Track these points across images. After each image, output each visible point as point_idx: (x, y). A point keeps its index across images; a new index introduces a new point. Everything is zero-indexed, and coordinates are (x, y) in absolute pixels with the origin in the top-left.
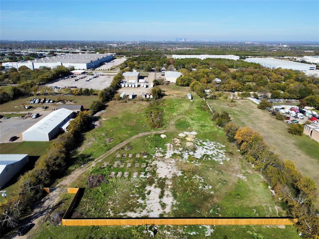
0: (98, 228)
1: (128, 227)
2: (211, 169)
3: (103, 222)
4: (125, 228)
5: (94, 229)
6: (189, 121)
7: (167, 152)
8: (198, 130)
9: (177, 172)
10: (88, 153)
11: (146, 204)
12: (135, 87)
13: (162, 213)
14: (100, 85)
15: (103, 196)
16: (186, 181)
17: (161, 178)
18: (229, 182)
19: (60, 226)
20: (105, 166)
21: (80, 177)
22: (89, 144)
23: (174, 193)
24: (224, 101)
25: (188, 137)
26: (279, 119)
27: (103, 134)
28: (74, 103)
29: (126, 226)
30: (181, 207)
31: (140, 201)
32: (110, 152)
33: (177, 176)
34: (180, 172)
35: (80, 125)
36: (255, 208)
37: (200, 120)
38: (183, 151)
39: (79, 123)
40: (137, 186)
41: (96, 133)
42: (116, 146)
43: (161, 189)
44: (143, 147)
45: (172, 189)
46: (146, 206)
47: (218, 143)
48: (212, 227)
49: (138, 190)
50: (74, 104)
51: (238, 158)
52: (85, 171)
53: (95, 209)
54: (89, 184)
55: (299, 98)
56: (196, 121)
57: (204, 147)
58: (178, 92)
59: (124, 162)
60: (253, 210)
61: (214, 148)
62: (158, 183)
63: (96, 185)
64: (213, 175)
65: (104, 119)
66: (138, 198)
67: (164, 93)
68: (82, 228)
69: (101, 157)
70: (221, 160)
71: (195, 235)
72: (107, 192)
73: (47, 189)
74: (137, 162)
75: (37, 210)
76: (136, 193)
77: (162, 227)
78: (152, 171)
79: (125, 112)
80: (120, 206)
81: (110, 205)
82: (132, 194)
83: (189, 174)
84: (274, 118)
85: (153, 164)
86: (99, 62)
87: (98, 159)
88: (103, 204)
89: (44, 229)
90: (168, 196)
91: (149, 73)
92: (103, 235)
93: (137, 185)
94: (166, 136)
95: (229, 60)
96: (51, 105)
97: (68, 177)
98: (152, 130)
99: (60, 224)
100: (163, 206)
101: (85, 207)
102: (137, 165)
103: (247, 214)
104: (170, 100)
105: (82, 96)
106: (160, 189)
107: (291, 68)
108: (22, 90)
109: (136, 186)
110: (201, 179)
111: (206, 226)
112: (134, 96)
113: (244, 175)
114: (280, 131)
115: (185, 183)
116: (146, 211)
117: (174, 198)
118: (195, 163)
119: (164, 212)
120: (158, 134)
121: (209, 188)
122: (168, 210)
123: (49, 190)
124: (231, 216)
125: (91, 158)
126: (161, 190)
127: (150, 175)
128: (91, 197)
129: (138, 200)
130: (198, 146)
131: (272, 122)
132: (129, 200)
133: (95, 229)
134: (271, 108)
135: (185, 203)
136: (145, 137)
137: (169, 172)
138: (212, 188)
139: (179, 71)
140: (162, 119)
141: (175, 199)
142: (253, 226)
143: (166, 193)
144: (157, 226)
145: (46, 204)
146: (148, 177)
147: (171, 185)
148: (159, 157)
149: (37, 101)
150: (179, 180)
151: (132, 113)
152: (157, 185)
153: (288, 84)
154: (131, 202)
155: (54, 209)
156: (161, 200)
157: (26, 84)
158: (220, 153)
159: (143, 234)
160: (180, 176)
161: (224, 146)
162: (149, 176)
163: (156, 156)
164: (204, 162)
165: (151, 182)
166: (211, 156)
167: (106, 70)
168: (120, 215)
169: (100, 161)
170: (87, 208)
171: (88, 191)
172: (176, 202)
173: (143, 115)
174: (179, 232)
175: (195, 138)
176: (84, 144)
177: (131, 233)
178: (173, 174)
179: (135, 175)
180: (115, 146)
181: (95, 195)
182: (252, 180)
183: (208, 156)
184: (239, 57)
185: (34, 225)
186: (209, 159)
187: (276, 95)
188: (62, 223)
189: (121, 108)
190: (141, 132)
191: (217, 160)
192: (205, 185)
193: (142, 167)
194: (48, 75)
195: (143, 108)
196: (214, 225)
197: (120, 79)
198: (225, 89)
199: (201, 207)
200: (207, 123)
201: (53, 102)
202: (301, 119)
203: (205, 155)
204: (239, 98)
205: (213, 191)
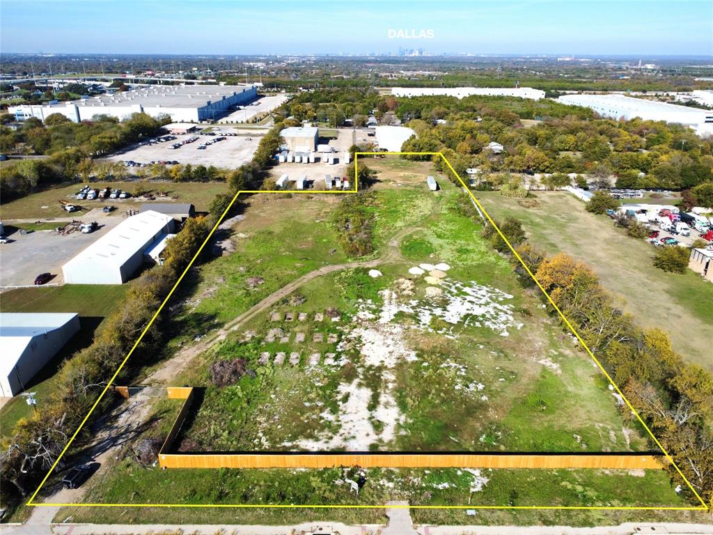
0: (237, 474)
1: (301, 471)
2: (481, 347)
3: (247, 460)
4: (295, 473)
5: (229, 475)
6: (431, 241)
7: (383, 308)
8: (451, 259)
9: (408, 352)
10: (210, 310)
11: (340, 423)
12: (308, 162)
13: (375, 442)
14: (230, 158)
15: (245, 405)
16: (426, 374)
17: (371, 366)
18: (522, 376)
19: (154, 468)
20: (247, 339)
21: (194, 363)
22: (211, 290)
23: (402, 399)
24: (510, 195)
25: (429, 276)
26: (635, 237)
27: (241, 269)
28: (174, 198)
29: (297, 470)
30: (417, 429)
31: (327, 415)
32: (258, 309)
33: (406, 363)
34: (413, 353)
35: (189, 248)
36: (580, 432)
37: (456, 236)
38: (418, 306)
39: (187, 245)
40: (320, 384)
41: (225, 265)
42: (270, 296)
43: (373, 390)
44: (330, 297)
45: (395, 390)
46: (340, 426)
47: (497, 290)
48: (485, 472)
49: (321, 393)
50: (174, 200)
51: (543, 323)
52: (205, 350)
53: (229, 433)
54: (213, 379)
55: (679, 187)
56: (448, 240)
57: (466, 299)
58: (406, 174)
59: (288, 331)
60: (575, 436)
61: (489, 300)
62: (366, 378)
63: (229, 380)
64: (485, 360)
65: (241, 235)
66: (322, 410)
67: (374, 175)
68: (203, 473)
69: (239, 319)
70: (505, 327)
71: (447, 490)
72: (255, 396)
73: (124, 389)
74: (317, 332)
75: (103, 435)
76: (318, 398)
77: (375, 472)
78: (352, 351)
79: (288, 220)
80: (284, 426)
81: (260, 423)
82: (310, 400)
83: (433, 357)
84: (623, 234)
85: (354, 335)
86: (226, 105)
87: (230, 324)
88: (246, 423)
89: (120, 475)
90: (387, 405)
91: (340, 130)
92: (248, 488)
93: (319, 381)
94: (381, 274)
95: (520, 100)
96: (123, 203)
97: (167, 363)
98: (350, 260)
99: (154, 465)
100: (378, 426)
101: (207, 429)
102: (318, 337)
103: (561, 444)
104: (388, 191)
105: (191, 182)
106: (369, 390)
107: (663, 119)
108: (57, 168)
109: (317, 384)
110: (459, 369)
111: (471, 471)
112: (307, 184)
113: (555, 359)
114: (635, 263)
115: (425, 376)
116: (341, 438)
117: (401, 410)
118: (445, 333)
119: (380, 440)
120: (363, 269)
121: (477, 388)
122: (388, 435)
123: (127, 391)
124: (526, 449)
125: (216, 321)
126: (372, 393)
127: (348, 361)
128: (220, 407)
129: (322, 415)
130: (453, 296)
131: (617, 243)
132: (302, 414)
133: (231, 475)
134: (615, 210)
135: (426, 421)
136: (334, 276)
137: (390, 352)
138: (484, 388)
139: (407, 126)
140: (371, 236)
141: (404, 413)
142: (575, 471)
143: (383, 399)
144: (365, 470)
145: (122, 421)
146: (342, 364)
147: (394, 381)
148: (366, 321)
149: (91, 194)
150: (412, 371)
151: (304, 221)
152: (362, 382)
153: (656, 156)
154: (308, 418)
155: (141, 432)
156: (371, 414)
157: (66, 156)
158: (501, 311)
159: (334, 486)
160: (413, 363)
161: (511, 297)
162: (344, 361)
163: (360, 319)
164: (465, 330)
165: (349, 375)
166: (481, 319)
167: (242, 122)
168: (284, 446)
169: (235, 328)
170: (212, 431)
171: (213, 394)
172: (406, 419)
173: (328, 225)
174: (413, 483)
175: (445, 278)
176: (199, 290)
177: (308, 485)
178: (398, 358)
179: (314, 359)
180: (268, 295)
181: (228, 403)
182: (573, 371)
183: (474, 318)
184: (544, 93)
185: (98, 466)
186: (478, 324)
187: (628, 182)
188: (158, 462)
189: (278, 209)
190: (326, 265)
191: (496, 326)
192: (468, 383)
193: (328, 342)
194: (113, 134)
195: (328, 210)
196: (488, 469)
197: (275, 144)
198: (512, 167)
199: (461, 431)
200: (471, 243)
201: (126, 197)
202: (684, 235)
203: (467, 315)
204: (543, 187)
205: (485, 395)
